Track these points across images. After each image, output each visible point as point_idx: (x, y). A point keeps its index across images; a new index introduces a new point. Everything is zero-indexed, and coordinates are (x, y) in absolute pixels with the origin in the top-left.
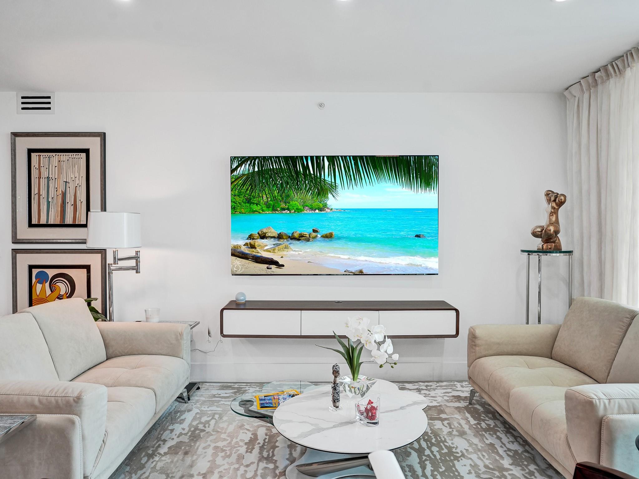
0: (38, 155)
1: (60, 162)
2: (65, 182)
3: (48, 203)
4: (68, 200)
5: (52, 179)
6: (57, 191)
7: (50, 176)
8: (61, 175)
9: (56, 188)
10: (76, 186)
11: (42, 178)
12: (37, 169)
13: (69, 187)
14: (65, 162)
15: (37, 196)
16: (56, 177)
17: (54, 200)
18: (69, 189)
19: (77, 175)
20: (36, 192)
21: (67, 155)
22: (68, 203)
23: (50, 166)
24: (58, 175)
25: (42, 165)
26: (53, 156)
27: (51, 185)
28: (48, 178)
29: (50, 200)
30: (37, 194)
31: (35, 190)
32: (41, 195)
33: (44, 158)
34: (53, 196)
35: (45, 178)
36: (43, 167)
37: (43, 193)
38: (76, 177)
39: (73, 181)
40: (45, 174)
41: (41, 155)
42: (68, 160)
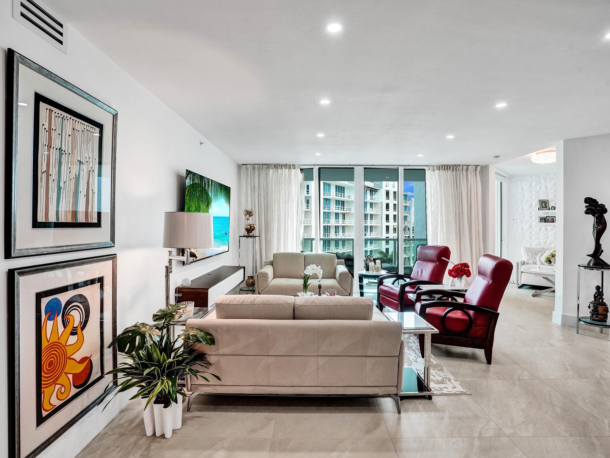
0: (50, 110)
1: (74, 130)
2: (79, 161)
3: (59, 188)
4: (81, 189)
5: (66, 154)
6: (70, 172)
7: (63, 148)
8: (75, 150)
9: (70, 168)
10: (90, 171)
11: (53, 148)
12: (47, 131)
13: (83, 170)
14: (79, 132)
15: (44, 175)
16: (70, 152)
17: (66, 186)
18: (82, 172)
19: (91, 156)
20: (44, 168)
21: (83, 124)
22: (81, 192)
23: (64, 131)
24: (72, 149)
25: (53, 127)
26: (67, 118)
27: (63, 161)
28: (61, 150)
29: (62, 185)
30: (45, 171)
31: (42, 167)
32: (50, 175)
33: (56, 116)
34: (65, 180)
35: (57, 149)
36: (55, 130)
37: (53, 171)
38: (90, 158)
39: (87, 162)
40: (56, 143)
41: (52, 111)
42: (83, 131)
